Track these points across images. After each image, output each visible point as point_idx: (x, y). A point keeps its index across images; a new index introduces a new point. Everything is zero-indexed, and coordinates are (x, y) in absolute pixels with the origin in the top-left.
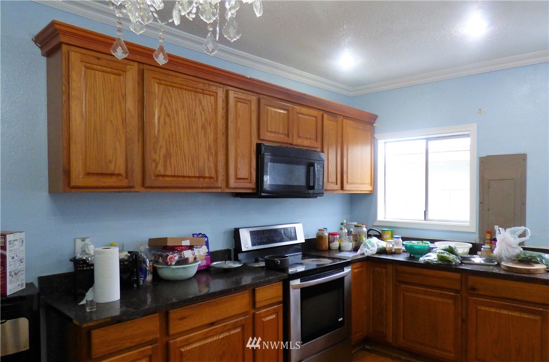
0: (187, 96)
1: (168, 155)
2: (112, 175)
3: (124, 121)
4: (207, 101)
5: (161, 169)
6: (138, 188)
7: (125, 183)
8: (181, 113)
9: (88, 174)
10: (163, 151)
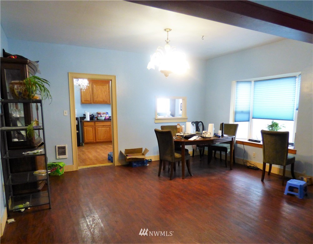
0: (100, 86)
1: (97, 97)
2: (88, 101)
3: (90, 92)
4: (104, 87)
5: (96, 100)
6: (92, 103)
7: (90, 102)
8: (99, 90)
9: (84, 101)
10: (96, 97)
